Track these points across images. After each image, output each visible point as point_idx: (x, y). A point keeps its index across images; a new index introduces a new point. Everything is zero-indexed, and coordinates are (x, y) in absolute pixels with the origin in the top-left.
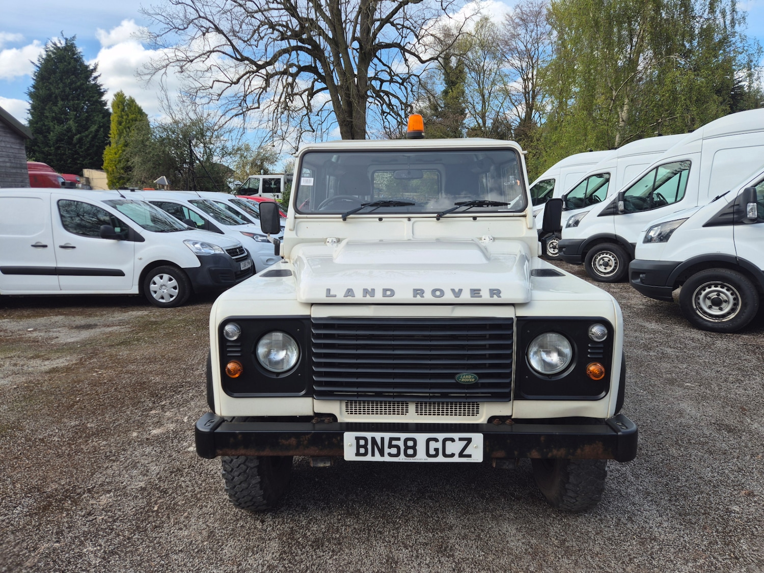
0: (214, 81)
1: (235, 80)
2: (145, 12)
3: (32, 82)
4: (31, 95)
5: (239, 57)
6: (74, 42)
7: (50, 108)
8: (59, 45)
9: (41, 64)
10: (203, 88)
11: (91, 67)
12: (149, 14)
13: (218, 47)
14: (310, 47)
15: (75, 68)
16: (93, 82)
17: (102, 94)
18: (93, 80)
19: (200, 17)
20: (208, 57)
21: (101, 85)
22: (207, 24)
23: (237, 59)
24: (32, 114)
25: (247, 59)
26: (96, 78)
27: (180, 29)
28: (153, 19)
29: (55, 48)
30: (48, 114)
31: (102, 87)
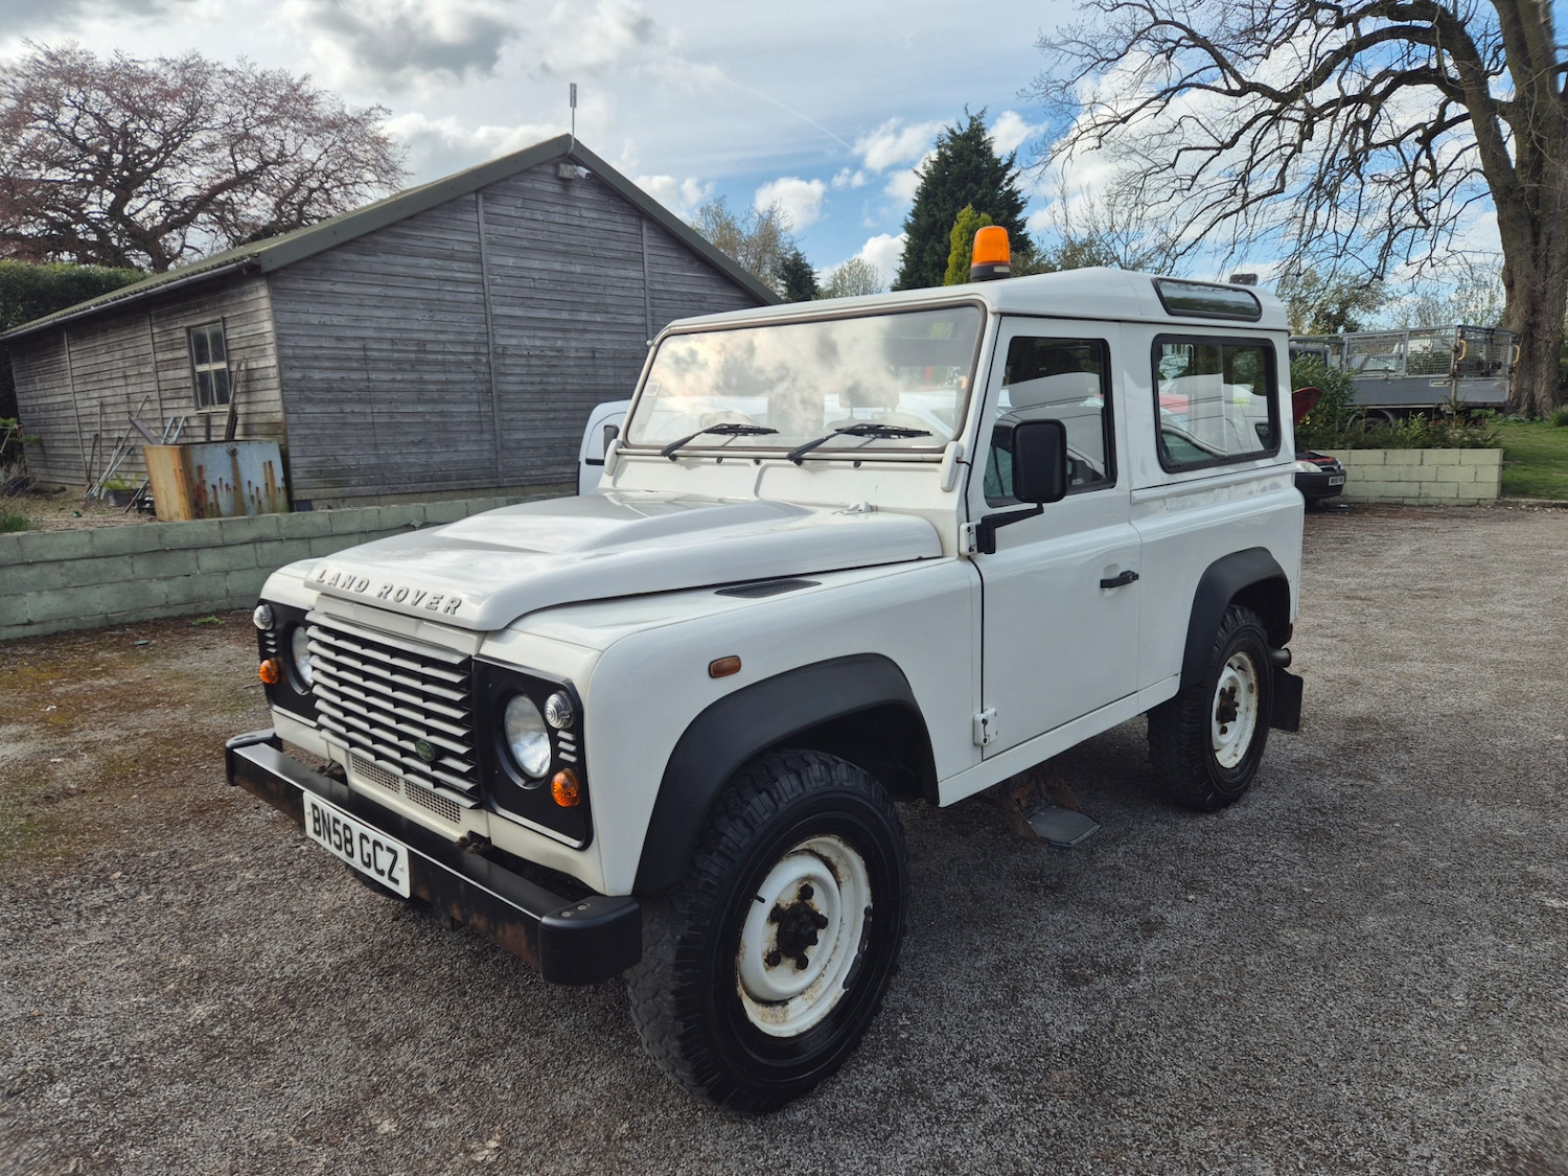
0: (1179, 151)
1: (1228, 140)
2: (1047, 44)
3: (912, 206)
4: (909, 228)
5: (1235, 86)
6: (982, 120)
7: (933, 248)
8: (958, 132)
9: (927, 173)
10: (1157, 169)
11: (1004, 162)
12: (1052, 46)
13: (1192, 75)
14: (1426, 24)
15: (978, 168)
16: (1006, 189)
17: (1018, 208)
18: (1007, 184)
19: (1157, 22)
20: (1167, 102)
21: (1019, 192)
22: (1176, 34)
23: (1230, 93)
24: (906, 260)
25: (1255, 87)
26: (1011, 179)
27: (1109, 60)
28: (1061, 53)
29: (951, 139)
30: (927, 259)
31: (1019, 196)
